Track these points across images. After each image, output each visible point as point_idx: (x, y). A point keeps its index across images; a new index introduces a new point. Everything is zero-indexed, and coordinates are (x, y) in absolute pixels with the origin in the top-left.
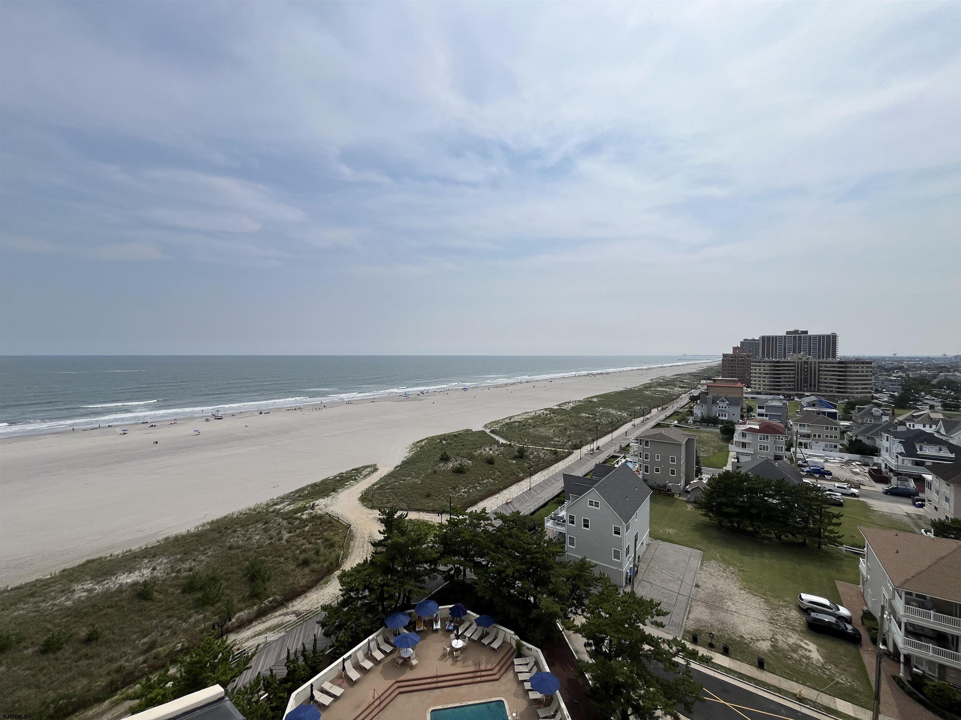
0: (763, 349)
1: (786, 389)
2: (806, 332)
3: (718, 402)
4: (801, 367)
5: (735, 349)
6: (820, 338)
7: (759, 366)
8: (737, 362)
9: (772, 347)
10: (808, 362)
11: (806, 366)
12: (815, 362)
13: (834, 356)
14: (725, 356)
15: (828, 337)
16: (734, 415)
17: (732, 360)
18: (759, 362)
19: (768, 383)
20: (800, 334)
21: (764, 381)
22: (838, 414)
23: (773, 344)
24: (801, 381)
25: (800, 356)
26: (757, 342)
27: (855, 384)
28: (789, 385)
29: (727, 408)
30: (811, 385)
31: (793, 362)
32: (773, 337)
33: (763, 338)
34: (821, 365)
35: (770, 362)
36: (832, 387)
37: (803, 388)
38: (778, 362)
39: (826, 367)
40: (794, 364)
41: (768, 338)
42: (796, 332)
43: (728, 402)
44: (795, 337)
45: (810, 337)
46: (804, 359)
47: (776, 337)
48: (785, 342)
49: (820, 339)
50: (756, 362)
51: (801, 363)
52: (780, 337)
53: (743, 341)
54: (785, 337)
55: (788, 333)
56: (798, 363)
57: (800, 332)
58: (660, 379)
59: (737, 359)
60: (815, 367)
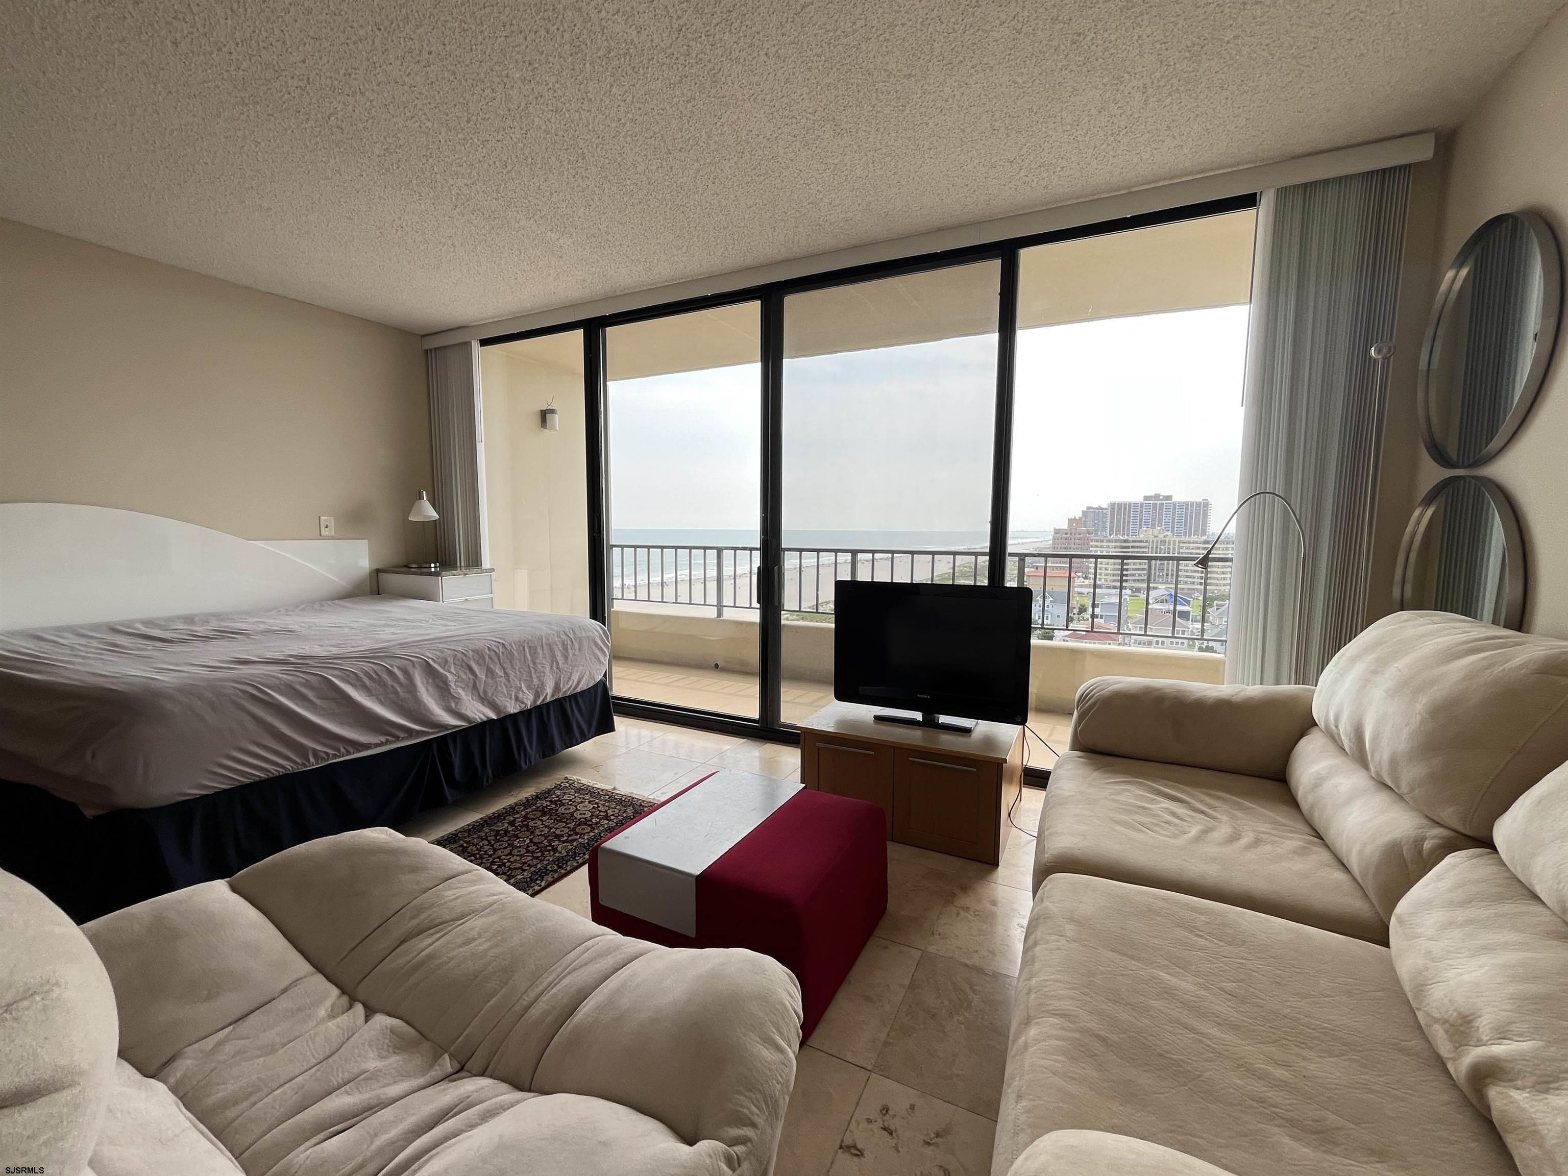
0: (1112, 522)
1: (1135, 581)
2: (1169, 498)
3: (1038, 598)
4: (1157, 548)
5: (1071, 521)
6: (1186, 506)
7: (1102, 547)
8: (1073, 541)
9: (1124, 519)
10: (1165, 542)
11: (1162, 547)
12: (1174, 541)
13: (1204, 533)
14: (1057, 531)
15: (1198, 505)
16: (1058, 616)
17: (1066, 539)
18: (1102, 541)
19: (1112, 572)
20: (1161, 500)
21: (1106, 569)
22: (1191, 614)
23: (1125, 514)
24: (1155, 569)
25: (1156, 533)
26: (1105, 511)
27: (1223, 573)
28: (1140, 575)
29: (1051, 607)
30: (1167, 575)
31: (1146, 542)
32: (1125, 505)
33: (1113, 505)
34: (1181, 545)
35: (1116, 541)
36: (1194, 578)
37: (1157, 579)
38: (1125, 541)
39: (1188, 548)
40: (1147, 544)
41: (1119, 505)
42: (1157, 497)
43: (1051, 599)
44: (1155, 505)
45: (1174, 504)
46: (1161, 536)
47: (1130, 504)
48: (1141, 512)
49: (1187, 509)
50: (1097, 541)
51: (1157, 542)
52: (1136, 505)
53: (1085, 509)
54: (1142, 505)
55: (1146, 498)
56: (1153, 542)
57: (1161, 498)
58: (965, 567)
59: (1073, 537)
60: (1174, 549)
